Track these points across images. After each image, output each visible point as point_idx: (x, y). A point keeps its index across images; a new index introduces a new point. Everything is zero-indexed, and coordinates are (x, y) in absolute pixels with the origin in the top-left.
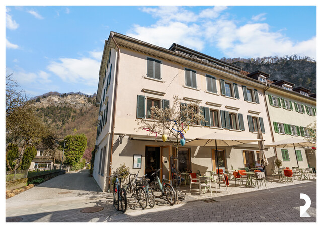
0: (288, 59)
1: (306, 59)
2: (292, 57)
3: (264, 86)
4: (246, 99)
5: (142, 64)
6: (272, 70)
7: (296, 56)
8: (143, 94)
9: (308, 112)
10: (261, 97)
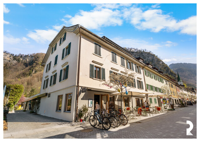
0: (142, 51)
1: (150, 52)
2: (144, 50)
3: (143, 65)
4: (136, 71)
5: (92, 46)
6: (134, 55)
7: (146, 50)
8: (93, 64)
9: (158, 80)
10: (142, 71)
